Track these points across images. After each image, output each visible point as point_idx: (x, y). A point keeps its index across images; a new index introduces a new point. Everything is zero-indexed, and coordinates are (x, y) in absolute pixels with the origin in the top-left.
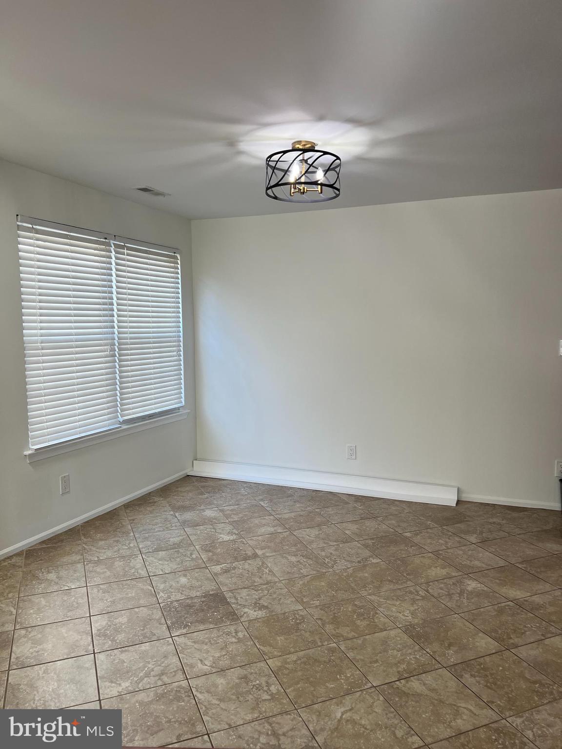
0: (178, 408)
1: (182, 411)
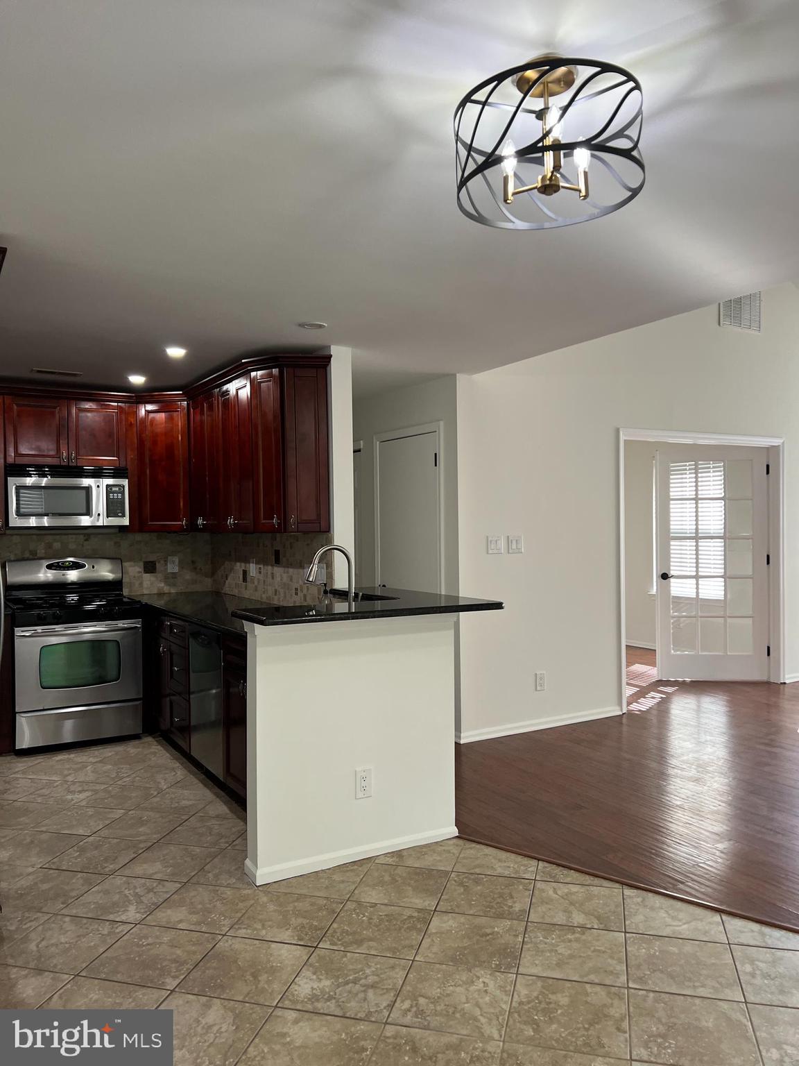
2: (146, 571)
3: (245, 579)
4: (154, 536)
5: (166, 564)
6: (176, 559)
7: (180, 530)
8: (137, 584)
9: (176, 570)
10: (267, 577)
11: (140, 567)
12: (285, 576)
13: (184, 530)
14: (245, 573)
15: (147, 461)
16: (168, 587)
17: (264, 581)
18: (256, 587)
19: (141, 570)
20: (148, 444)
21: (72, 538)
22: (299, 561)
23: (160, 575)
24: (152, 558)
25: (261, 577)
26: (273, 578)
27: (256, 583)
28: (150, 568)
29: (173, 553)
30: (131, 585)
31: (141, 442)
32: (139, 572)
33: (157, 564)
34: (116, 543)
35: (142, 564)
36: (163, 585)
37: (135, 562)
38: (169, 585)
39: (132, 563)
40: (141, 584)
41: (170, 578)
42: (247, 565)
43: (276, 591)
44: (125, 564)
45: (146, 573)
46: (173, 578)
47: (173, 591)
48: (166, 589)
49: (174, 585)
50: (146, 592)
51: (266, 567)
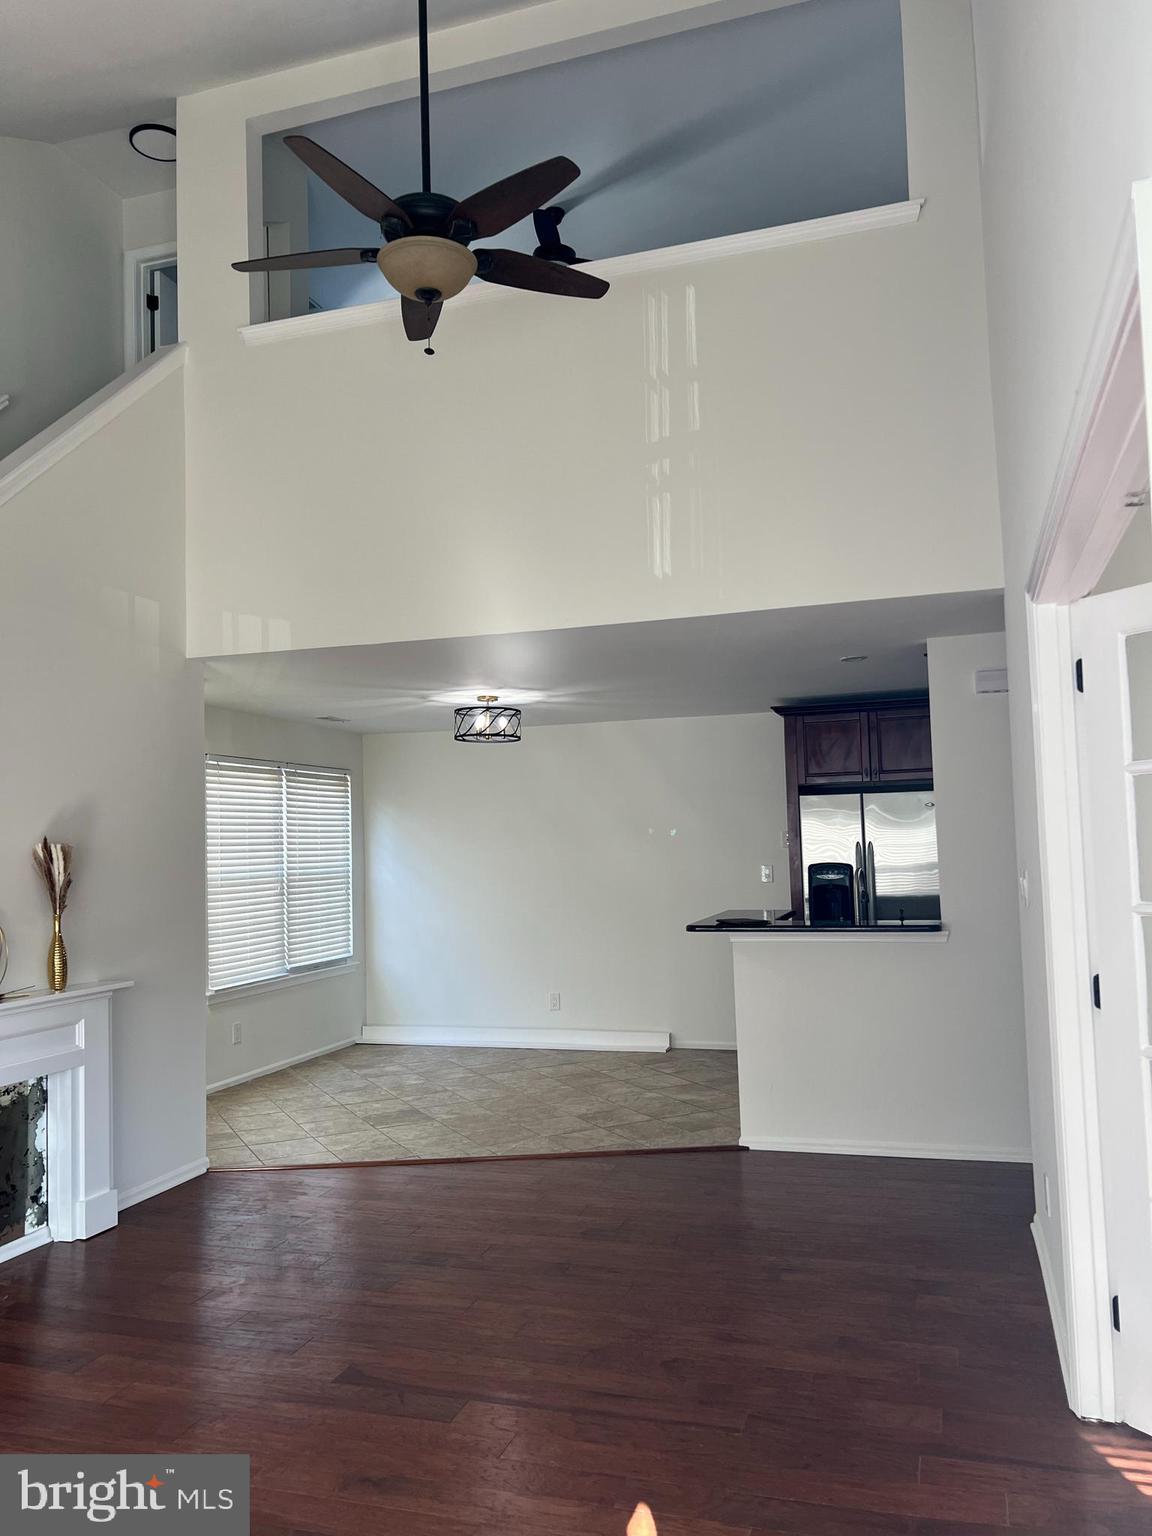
0: (345, 959)
1: (349, 963)
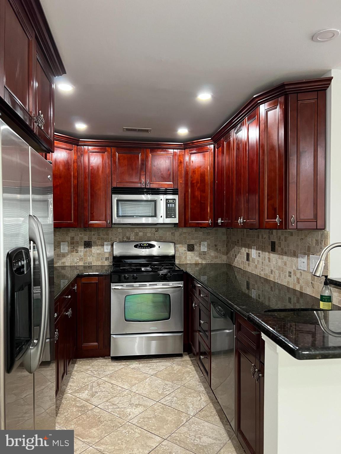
2: (189, 250)
3: (248, 259)
4: (193, 229)
5: (200, 247)
6: (206, 243)
7: (208, 226)
8: (184, 257)
9: (206, 250)
10: (265, 260)
11: (186, 248)
12: (280, 261)
13: (210, 226)
14: (248, 255)
15: (189, 184)
16: (201, 260)
17: (262, 263)
18: (256, 265)
19: (186, 249)
20: (190, 174)
21: (149, 230)
22: (292, 251)
23: (196, 253)
24: (192, 242)
25: (260, 260)
26: (269, 261)
27: (256, 263)
28: (191, 248)
29: (204, 240)
30: (180, 257)
31: (187, 173)
32: (185, 251)
33: (195, 246)
34: (172, 233)
35: (186, 246)
36: (198, 258)
37: (182, 244)
38: (202, 259)
39: (181, 245)
40: (186, 257)
41: (202, 255)
42: (250, 250)
43: (272, 271)
44: (177, 246)
45: (189, 251)
46: (204, 255)
47: (204, 262)
48: (200, 261)
49: (204, 259)
50: (188, 262)
51: (264, 253)
